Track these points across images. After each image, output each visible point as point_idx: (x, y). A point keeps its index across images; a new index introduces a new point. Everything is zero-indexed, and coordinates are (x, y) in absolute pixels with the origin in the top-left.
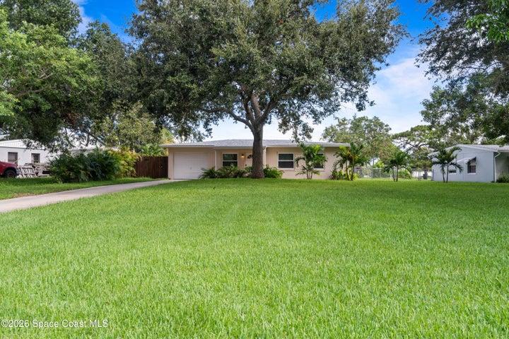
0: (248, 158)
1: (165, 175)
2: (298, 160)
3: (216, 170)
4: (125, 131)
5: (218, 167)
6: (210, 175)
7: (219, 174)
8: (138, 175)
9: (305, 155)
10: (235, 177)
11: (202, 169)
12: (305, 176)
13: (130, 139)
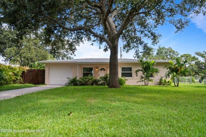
0: (101, 70)
1: (43, 82)
2: (137, 71)
3: (78, 78)
4: (24, 55)
5: (79, 76)
6: (74, 82)
7: (80, 82)
8: (25, 82)
9: (143, 68)
10: (92, 84)
11: (68, 78)
12: (143, 83)
13: (28, 59)
